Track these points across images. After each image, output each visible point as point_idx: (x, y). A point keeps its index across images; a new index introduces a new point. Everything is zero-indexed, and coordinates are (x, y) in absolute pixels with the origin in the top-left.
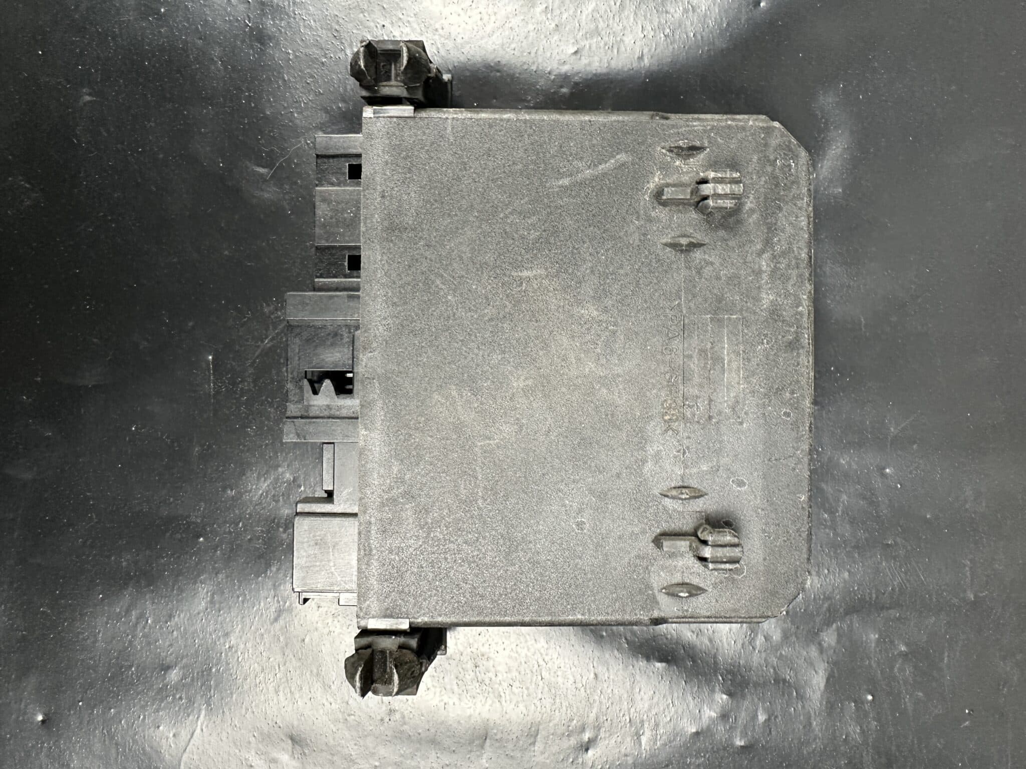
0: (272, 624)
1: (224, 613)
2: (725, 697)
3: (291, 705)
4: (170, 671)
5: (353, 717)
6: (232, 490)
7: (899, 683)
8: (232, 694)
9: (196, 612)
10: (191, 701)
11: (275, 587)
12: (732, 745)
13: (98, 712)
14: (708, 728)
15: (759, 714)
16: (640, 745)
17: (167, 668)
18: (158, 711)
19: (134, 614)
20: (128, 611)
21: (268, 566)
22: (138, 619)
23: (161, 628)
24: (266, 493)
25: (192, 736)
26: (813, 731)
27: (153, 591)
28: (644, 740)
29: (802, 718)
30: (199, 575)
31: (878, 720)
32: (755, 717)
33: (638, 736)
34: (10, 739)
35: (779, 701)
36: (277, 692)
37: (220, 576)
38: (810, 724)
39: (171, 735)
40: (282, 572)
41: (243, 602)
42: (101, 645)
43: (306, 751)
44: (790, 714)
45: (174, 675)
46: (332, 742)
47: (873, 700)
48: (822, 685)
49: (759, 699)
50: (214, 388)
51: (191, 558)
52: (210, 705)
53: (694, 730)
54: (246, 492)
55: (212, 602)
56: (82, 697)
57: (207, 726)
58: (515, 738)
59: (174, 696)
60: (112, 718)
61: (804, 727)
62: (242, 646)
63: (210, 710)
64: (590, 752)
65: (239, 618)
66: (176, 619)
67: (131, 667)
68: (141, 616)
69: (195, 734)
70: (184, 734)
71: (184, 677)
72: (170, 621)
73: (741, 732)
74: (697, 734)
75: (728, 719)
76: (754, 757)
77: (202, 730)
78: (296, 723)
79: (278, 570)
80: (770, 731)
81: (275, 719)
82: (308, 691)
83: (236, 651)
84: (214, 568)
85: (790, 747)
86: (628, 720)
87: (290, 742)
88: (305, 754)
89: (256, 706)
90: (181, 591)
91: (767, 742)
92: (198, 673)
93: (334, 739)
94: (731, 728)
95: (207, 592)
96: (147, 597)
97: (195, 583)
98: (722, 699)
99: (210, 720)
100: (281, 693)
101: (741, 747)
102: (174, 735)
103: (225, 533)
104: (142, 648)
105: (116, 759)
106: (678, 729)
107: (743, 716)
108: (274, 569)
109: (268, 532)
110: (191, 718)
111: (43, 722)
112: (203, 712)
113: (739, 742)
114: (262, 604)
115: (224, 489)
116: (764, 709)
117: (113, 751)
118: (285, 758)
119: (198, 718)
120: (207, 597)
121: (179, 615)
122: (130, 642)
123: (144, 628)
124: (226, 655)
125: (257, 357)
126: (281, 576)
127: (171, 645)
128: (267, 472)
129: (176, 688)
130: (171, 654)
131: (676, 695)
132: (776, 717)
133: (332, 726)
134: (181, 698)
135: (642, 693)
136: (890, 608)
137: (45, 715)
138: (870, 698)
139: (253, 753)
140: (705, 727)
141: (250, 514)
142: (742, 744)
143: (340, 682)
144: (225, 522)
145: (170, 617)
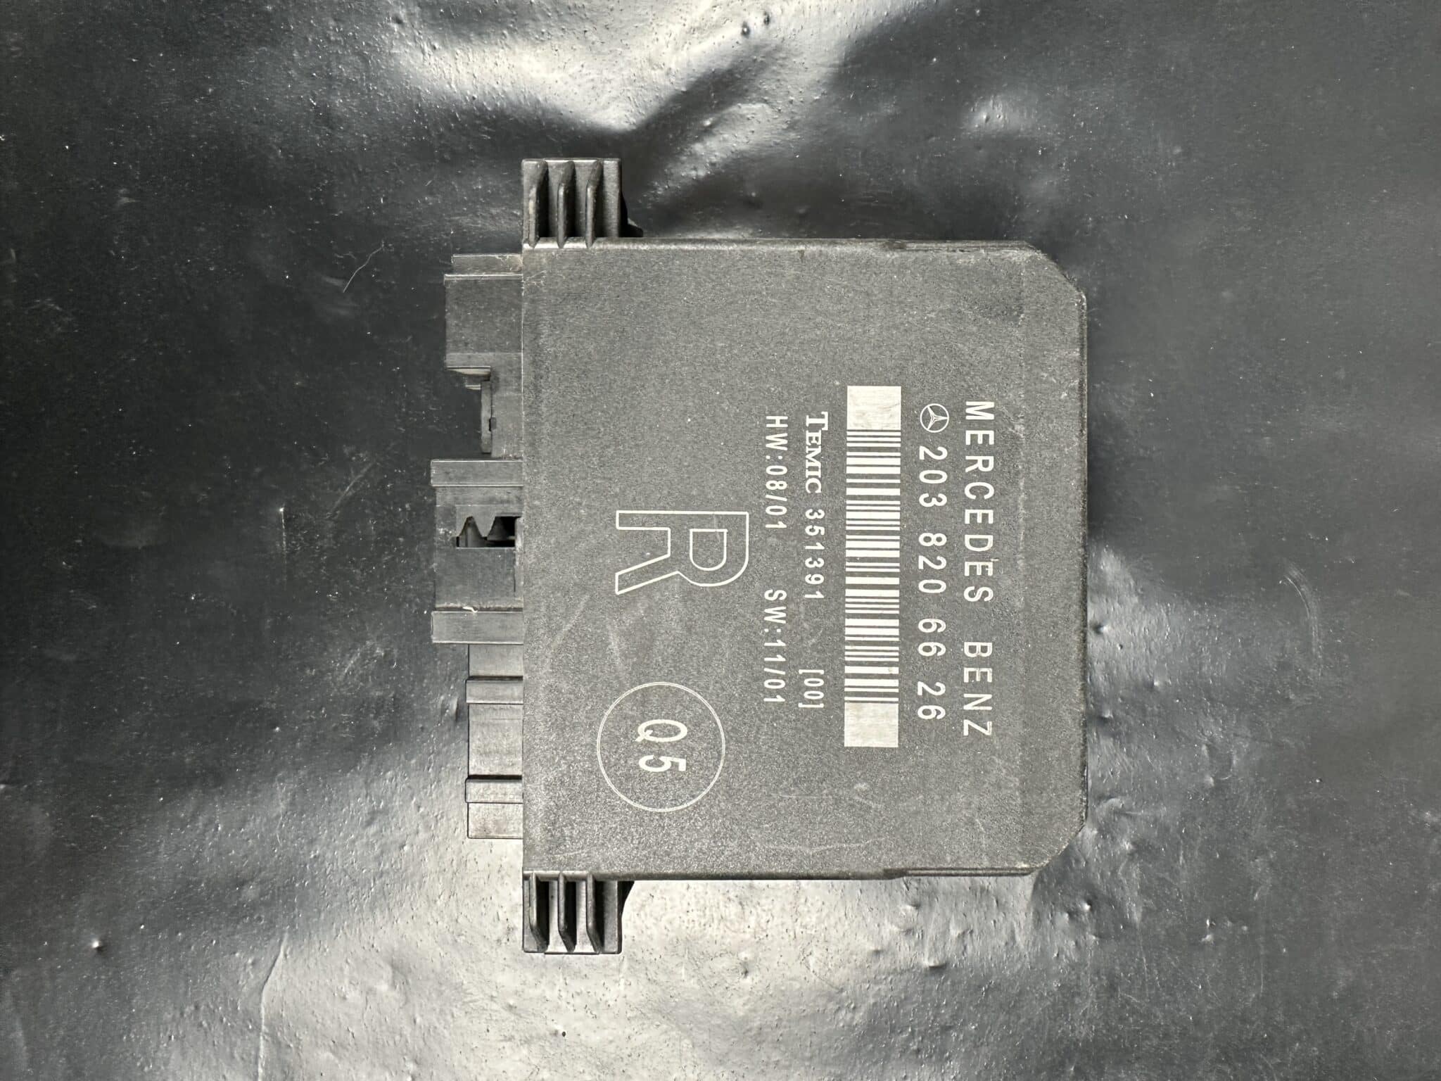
0: (364, 828)
1: (307, 816)
2: (909, 908)
3: (389, 924)
4: (245, 887)
5: (463, 938)
6: (311, 670)
7: (1123, 888)
8: (319, 912)
9: (275, 815)
10: (271, 923)
11: (367, 785)
12: (918, 966)
13: (163, 936)
14: (889, 944)
15: (951, 928)
16: (808, 968)
17: (242, 883)
18: (233, 934)
19: (201, 821)
20: (194, 818)
21: (358, 760)
22: (206, 825)
23: (234, 835)
24: (353, 671)
25: (273, 965)
26: (1017, 948)
27: (222, 792)
28: (812, 960)
29: (1003, 932)
30: (275, 773)
31: (1098, 935)
32: (945, 932)
33: (804, 958)
34: (61, 970)
35: (975, 915)
36: (372, 909)
37: (301, 773)
38: (1013, 938)
39: (250, 961)
40: (374, 766)
41: (329, 802)
42: (164, 858)
43: (410, 981)
44: (989, 928)
45: (251, 892)
46: (438, 968)
47: (1091, 910)
48: (1029, 892)
49: (952, 911)
50: (287, 547)
51: (266, 751)
52: (294, 926)
53: (873, 948)
54: (329, 671)
55: (292, 803)
56: (145, 919)
57: (291, 953)
58: (658, 958)
59: (251, 916)
60: (181, 944)
61: (1007, 944)
62: (329, 855)
63: (294, 934)
64: (749, 977)
65: (325, 822)
66: (252, 824)
67: (199, 882)
68: (211, 821)
69: (278, 961)
70: (265, 961)
71: (262, 894)
72: (243, 826)
73: (931, 950)
74: (877, 952)
75: (914, 934)
76: (946, 980)
77: (285, 955)
78: (396, 946)
79: (371, 762)
80: (965, 948)
81: (371, 942)
82: (409, 907)
83: (323, 862)
84: (294, 763)
85: (990, 968)
86: (793, 936)
87: (389, 969)
88: (407, 982)
89: (348, 926)
90: (256, 791)
91: (960, 961)
92: (279, 888)
93: (442, 963)
94: (916, 944)
95: (287, 792)
96: (216, 799)
97: (272, 781)
98: (905, 910)
99: (294, 943)
100: (377, 912)
101: (932, 968)
102: (253, 964)
103: (304, 721)
104: (211, 862)
105: (186, 993)
106: (852, 948)
107: (931, 932)
108: (364, 763)
109: (356, 719)
110: (272, 941)
111: (99, 949)
112: (286, 936)
113: (927, 962)
114: (352, 805)
115: (302, 668)
116: (958, 922)
117: (182, 984)
118: (383, 987)
119: (281, 941)
120: (287, 797)
121: (255, 819)
122: (198, 852)
123: (214, 836)
124: (311, 867)
125: (337, 509)
126: (372, 771)
127: (246, 856)
128: (354, 647)
129: (254, 906)
130: (247, 866)
131: (849, 905)
132: (972, 932)
133: (439, 949)
134: (260, 919)
135: (809, 904)
136: (1110, 797)
137: (102, 940)
138: (1087, 907)
139: (346, 981)
140: (885, 943)
141: (335, 696)
142: (932, 964)
143: (447, 897)
144: (305, 708)
145: (244, 822)
